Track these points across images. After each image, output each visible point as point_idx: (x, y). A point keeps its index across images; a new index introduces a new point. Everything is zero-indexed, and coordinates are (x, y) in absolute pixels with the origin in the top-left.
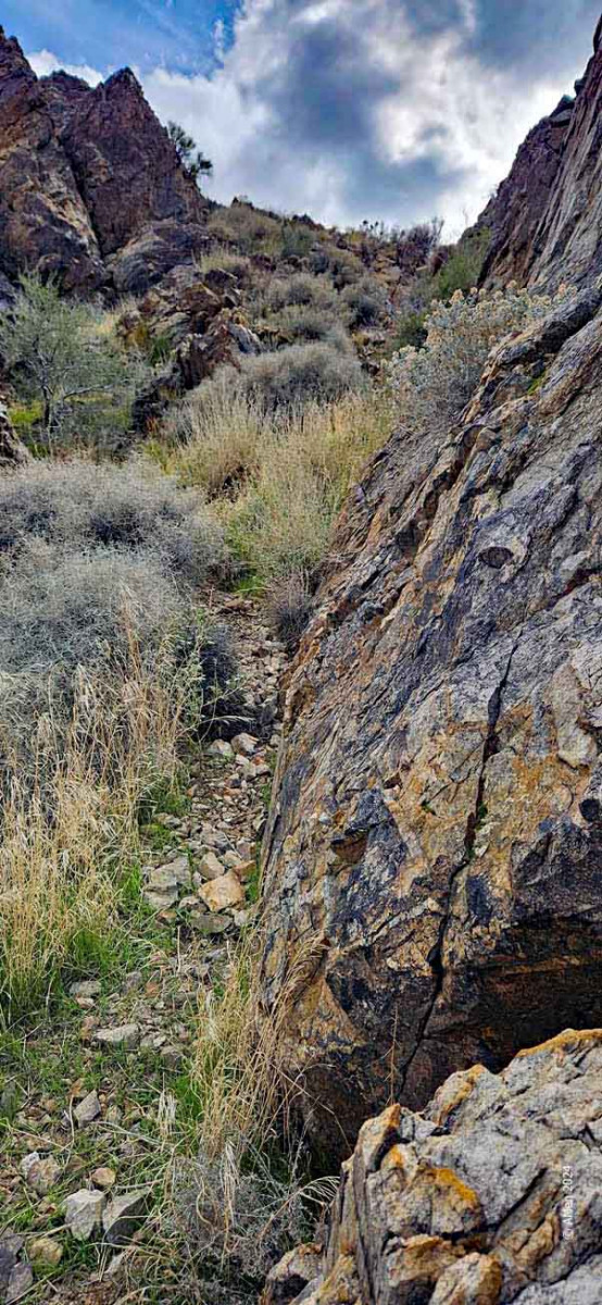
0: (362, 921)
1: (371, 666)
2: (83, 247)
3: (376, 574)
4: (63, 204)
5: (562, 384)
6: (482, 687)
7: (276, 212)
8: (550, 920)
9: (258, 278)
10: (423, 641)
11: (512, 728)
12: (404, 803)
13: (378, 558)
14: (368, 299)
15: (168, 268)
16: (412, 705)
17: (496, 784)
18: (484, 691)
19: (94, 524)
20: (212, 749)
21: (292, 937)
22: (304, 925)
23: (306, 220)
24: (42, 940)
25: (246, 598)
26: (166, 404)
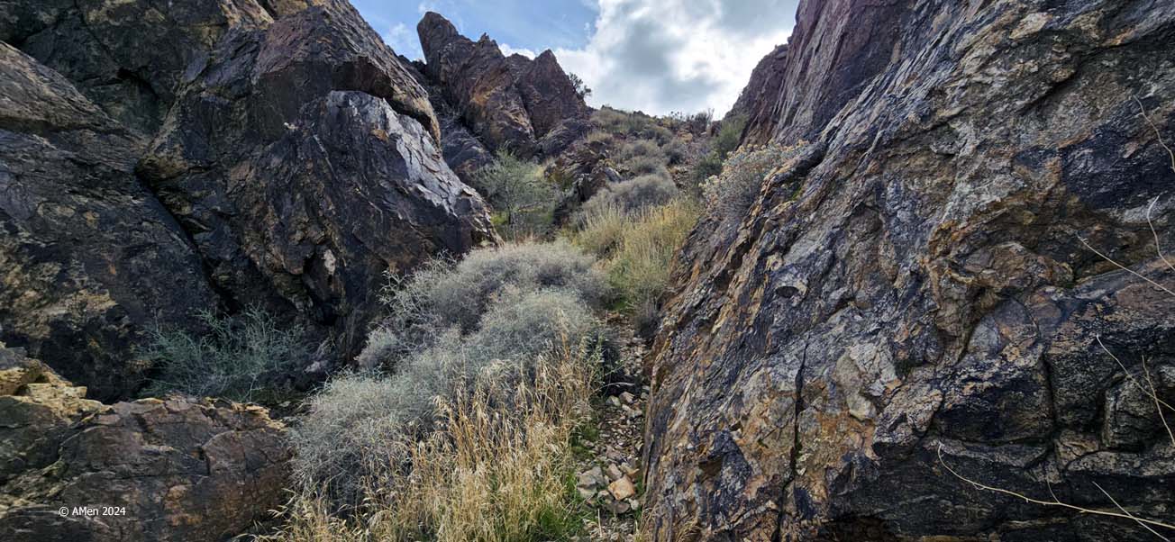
0: (726, 514)
1: (709, 354)
2: (527, 135)
3: (702, 300)
4: (517, 115)
5: (814, 194)
6: (789, 369)
7: (624, 110)
8: (855, 518)
9: (617, 144)
10: (743, 340)
11: (812, 395)
12: (746, 439)
13: (703, 291)
14: (677, 151)
15: (570, 142)
16: (743, 379)
17: (806, 430)
18: (791, 372)
19: (540, 276)
20: (608, 401)
21: (677, 520)
22: (684, 514)
23: (640, 113)
24: (524, 517)
25: (620, 313)
26: (571, 211)
